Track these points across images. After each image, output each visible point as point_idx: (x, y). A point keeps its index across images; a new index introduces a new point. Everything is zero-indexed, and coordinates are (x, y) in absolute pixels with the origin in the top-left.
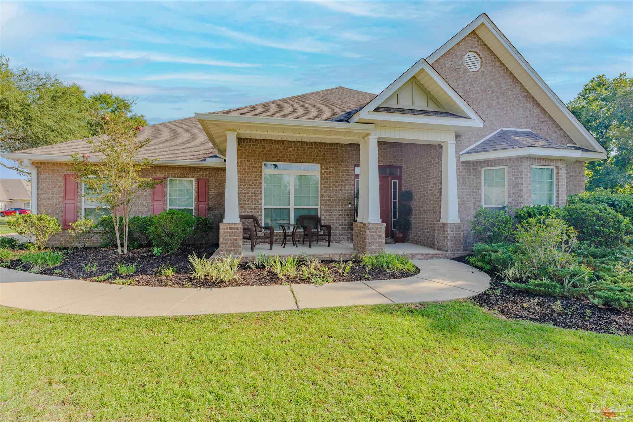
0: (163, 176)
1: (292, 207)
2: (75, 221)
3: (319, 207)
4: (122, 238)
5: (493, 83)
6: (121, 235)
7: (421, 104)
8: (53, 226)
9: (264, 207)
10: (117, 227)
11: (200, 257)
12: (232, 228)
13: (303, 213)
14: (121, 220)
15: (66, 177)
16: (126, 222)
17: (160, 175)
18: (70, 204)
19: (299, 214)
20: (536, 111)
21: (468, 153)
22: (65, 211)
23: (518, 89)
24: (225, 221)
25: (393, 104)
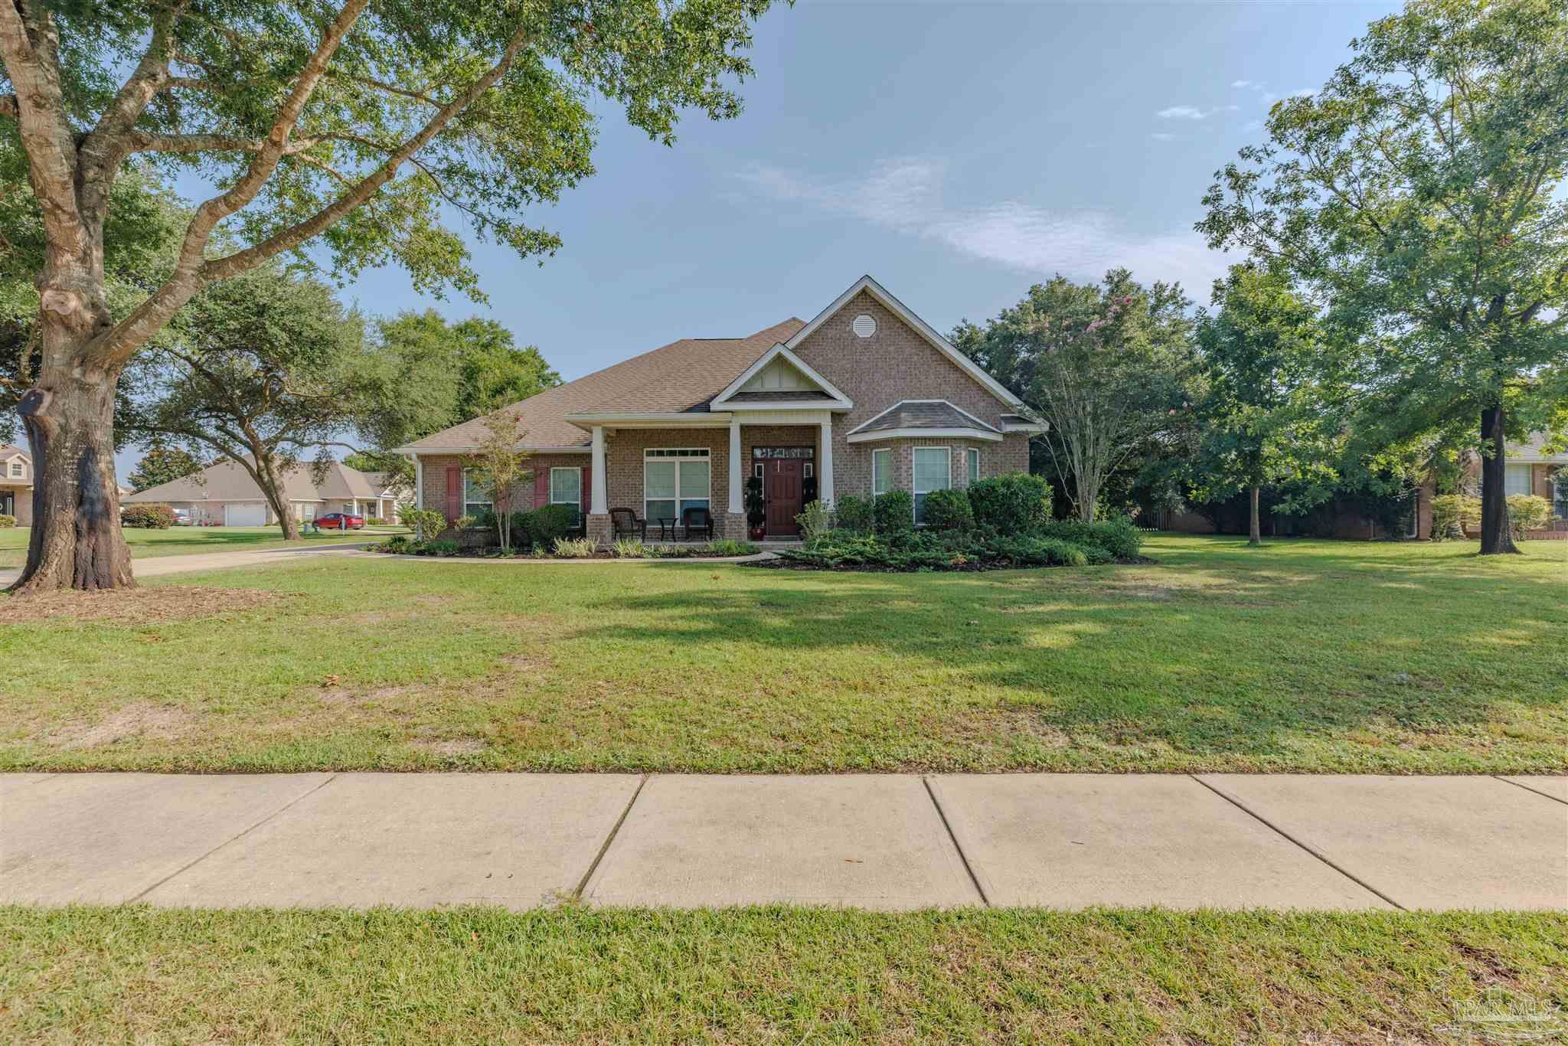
0: (546, 465)
1: (677, 499)
2: (458, 518)
3: (710, 498)
4: (504, 535)
5: (892, 349)
6: (504, 532)
7: (789, 385)
8: (441, 523)
9: (646, 499)
10: (500, 522)
11: (563, 540)
12: (598, 518)
13: (690, 506)
14: (503, 516)
15: (448, 470)
16: (508, 518)
17: (543, 464)
18: (453, 500)
19: (686, 507)
20: (953, 376)
21: (856, 433)
22: (448, 507)
23: (928, 352)
24: (592, 512)
25: (757, 388)
